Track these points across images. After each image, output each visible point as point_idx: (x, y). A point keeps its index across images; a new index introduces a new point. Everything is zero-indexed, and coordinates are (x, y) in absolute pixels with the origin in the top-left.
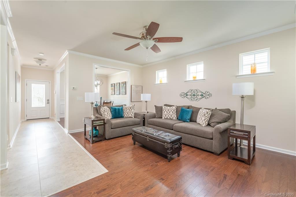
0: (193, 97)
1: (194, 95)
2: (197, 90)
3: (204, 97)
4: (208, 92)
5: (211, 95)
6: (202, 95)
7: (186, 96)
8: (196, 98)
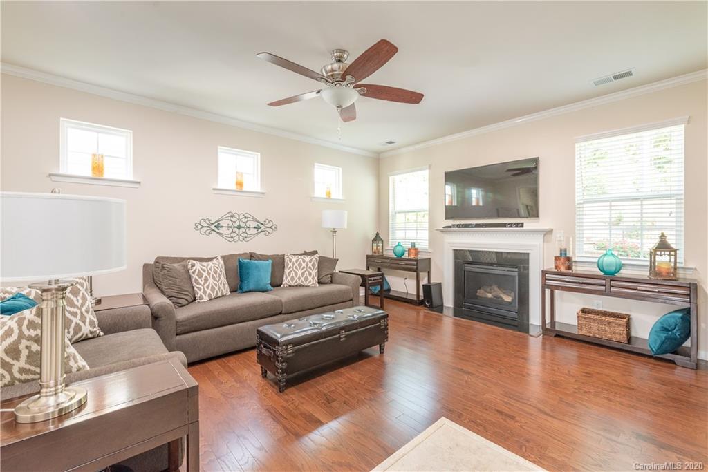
0: (237, 232)
1: (239, 227)
2: (247, 216)
3: (262, 231)
4: (269, 222)
5: (275, 228)
6: (257, 228)
7: (216, 229)
8: (245, 235)
